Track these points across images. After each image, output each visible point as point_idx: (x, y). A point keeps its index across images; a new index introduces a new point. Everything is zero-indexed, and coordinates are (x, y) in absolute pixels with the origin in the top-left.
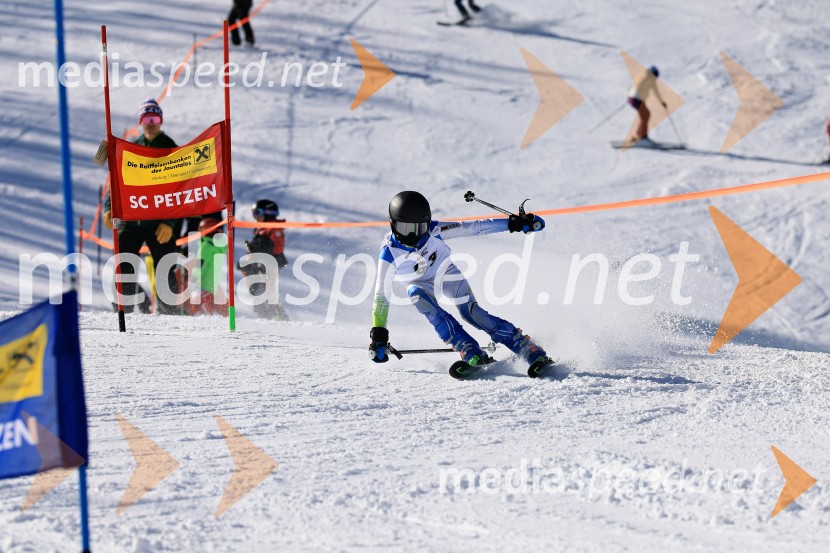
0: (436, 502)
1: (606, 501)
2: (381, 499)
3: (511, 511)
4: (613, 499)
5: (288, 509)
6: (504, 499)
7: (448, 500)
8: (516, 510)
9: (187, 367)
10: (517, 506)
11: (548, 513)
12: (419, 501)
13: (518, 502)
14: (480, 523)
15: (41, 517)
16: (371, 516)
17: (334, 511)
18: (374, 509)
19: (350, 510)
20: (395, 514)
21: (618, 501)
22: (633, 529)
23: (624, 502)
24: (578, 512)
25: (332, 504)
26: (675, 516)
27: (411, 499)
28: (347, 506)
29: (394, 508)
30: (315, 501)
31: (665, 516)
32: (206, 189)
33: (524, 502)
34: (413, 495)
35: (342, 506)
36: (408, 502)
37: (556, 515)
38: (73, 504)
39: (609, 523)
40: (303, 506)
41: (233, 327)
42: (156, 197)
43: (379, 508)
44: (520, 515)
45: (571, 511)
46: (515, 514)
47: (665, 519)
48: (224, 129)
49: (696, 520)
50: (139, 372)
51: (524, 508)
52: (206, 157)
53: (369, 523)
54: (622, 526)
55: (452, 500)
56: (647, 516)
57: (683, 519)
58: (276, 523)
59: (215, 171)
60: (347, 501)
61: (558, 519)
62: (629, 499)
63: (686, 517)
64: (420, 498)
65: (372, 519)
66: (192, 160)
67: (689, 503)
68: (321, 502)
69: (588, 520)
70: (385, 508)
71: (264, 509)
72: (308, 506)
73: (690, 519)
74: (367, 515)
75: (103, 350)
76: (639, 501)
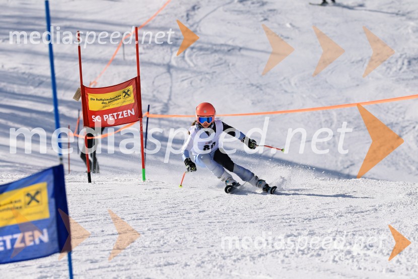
0: (246, 264)
1: (331, 262)
2: (219, 264)
3: (284, 268)
4: (334, 261)
5: (173, 269)
6: (280, 262)
7: (252, 263)
8: (286, 268)
9: (122, 199)
10: (287, 266)
11: (302, 269)
12: (238, 264)
13: (287, 263)
14: (268, 275)
15: (51, 277)
16: (214, 272)
17: (195, 270)
18: (216, 268)
19: (203, 269)
20: (226, 271)
21: (337, 262)
22: (344, 275)
23: (340, 262)
24: (317, 268)
25: (194, 266)
26: (365, 269)
27: (234, 263)
28: (202, 267)
29: (225, 268)
30: (186, 265)
31: (361, 269)
32: (129, 111)
33: (290, 263)
34: (235, 261)
35: (199, 267)
36: (232, 265)
37: (306, 270)
38: (66, 270)
39: (332, 273)
40: (180, 268)
41: (144, 179)
42: (104, 116)
43: (218, 268)
44: (288, 270)
45: (313, 267)
46: (285, 269)
47: (360, 270)
48: (137, 81)
49: (376, 270)
50: (98, 202)
51: (290, 266)
52: (129, 95)
53: (213, 276)
54: (339, 274)
55: (254, 263)
56: (351, 269)
57: (369, 270)
58: (167, 277)
59: (133, 102)
60: (202, 265)
61: (307, 271)
62: (342, 261)
63: (371, 269)
64: (238, 262)
65: (214, 274)
66: (121, 97)
67: (372, 262)
68: (189, 265)
69: (322, 272)
70: (221, 268)
71: (161, 270)
72: (183, 268)
73: (373, 270)
74: (212, 272)
75: (81, 192)
76: (347, 262)
